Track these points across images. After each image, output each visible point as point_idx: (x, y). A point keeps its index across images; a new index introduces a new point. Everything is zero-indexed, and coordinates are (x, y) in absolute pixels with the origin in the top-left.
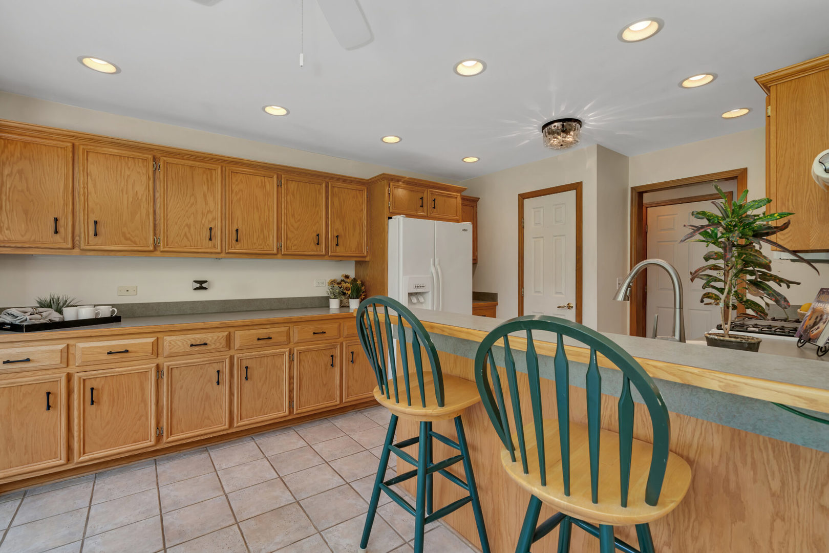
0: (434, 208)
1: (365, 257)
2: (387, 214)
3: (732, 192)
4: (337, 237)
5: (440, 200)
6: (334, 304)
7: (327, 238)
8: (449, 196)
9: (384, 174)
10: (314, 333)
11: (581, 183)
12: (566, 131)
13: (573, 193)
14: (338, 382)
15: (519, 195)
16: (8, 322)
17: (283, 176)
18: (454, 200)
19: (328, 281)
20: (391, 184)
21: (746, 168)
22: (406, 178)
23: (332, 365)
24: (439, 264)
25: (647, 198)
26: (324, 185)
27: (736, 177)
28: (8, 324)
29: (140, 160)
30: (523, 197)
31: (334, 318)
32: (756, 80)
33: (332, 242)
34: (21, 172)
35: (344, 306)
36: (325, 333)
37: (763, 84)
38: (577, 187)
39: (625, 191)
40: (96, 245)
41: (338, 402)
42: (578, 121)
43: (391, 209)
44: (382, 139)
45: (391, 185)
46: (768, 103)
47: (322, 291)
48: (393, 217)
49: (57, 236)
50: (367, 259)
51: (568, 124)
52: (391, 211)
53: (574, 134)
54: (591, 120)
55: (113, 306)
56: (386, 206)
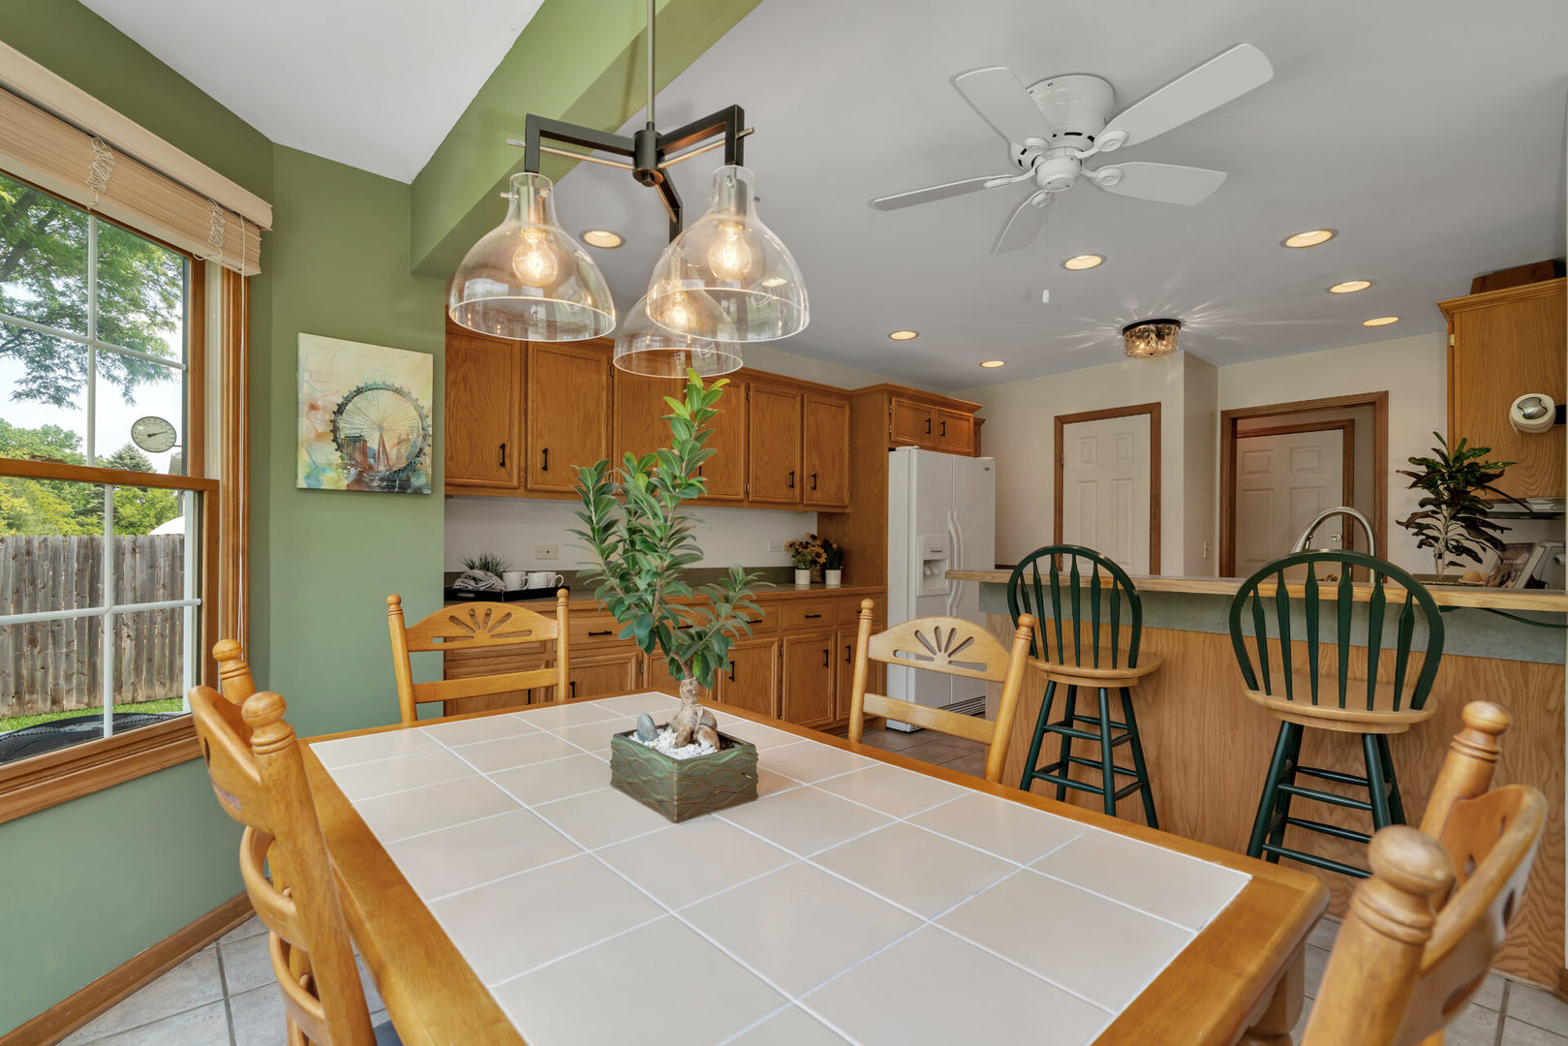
0: (944, 435)
1: (845, 507)
2: (887, 445)
3: (1353, 420)
4: (815, 476)
5: (949, 422)
6: (803, 578)
7: (802, 478)
8: (960, 418)
9: (886, 384)
10: (807, 617)
11: (1158, 405)
12: (1160, 336)
13: (1145, 419)
14: (830, 690)
15: (1056, 417)
16: (470, 588)
17: (752, 385)
18: (965, 423)
19: (784, 543)
20: (894, 399)
21: (1387, 392)
22: (910, 390)
23: (826, 665)
24: (958, 520)
25: (1242, 425)
26: (799, 398)
27: (1374, 403)
28: (469, 591)
29: (593, 363)
30: (1061, 421)
31: (803, 598)
32: (1439, 305)
33: (808, 484)
34: (465, 378)
35: (819, 580)
36: (819, 616)
37: (1446, 311)
38: (1153, 410)
39: (1213, 415)
40: (544, 483)
41: (831, 720)
42: (1177, 323)
43: (893, 436)
44: (889, 336)
45: (893, 402)
46: (1452, 331)
47: (782, 560)
48: (897, 449)
49: (502, 470)
50: (848, 510)
51: (1164, 326)
52: (893, 439)
53: (1174, 340)
54: (1194, 322)
55: (558, 573)
56: (886, 432)
